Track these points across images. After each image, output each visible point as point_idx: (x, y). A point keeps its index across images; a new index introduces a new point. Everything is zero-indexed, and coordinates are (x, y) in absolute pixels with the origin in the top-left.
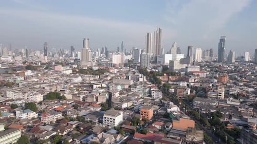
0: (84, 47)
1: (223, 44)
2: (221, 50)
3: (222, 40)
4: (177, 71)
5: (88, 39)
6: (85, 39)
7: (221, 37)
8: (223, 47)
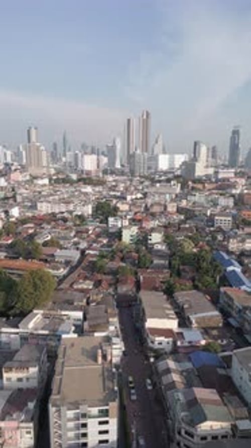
0: (29, 141)
1: (237, 138)
2: (234, 148)
3: (236, 133)
4: (204, 178)
5: (36, 128)
6: (30, 128)
7: (235, 127)
8: (236, 142)
